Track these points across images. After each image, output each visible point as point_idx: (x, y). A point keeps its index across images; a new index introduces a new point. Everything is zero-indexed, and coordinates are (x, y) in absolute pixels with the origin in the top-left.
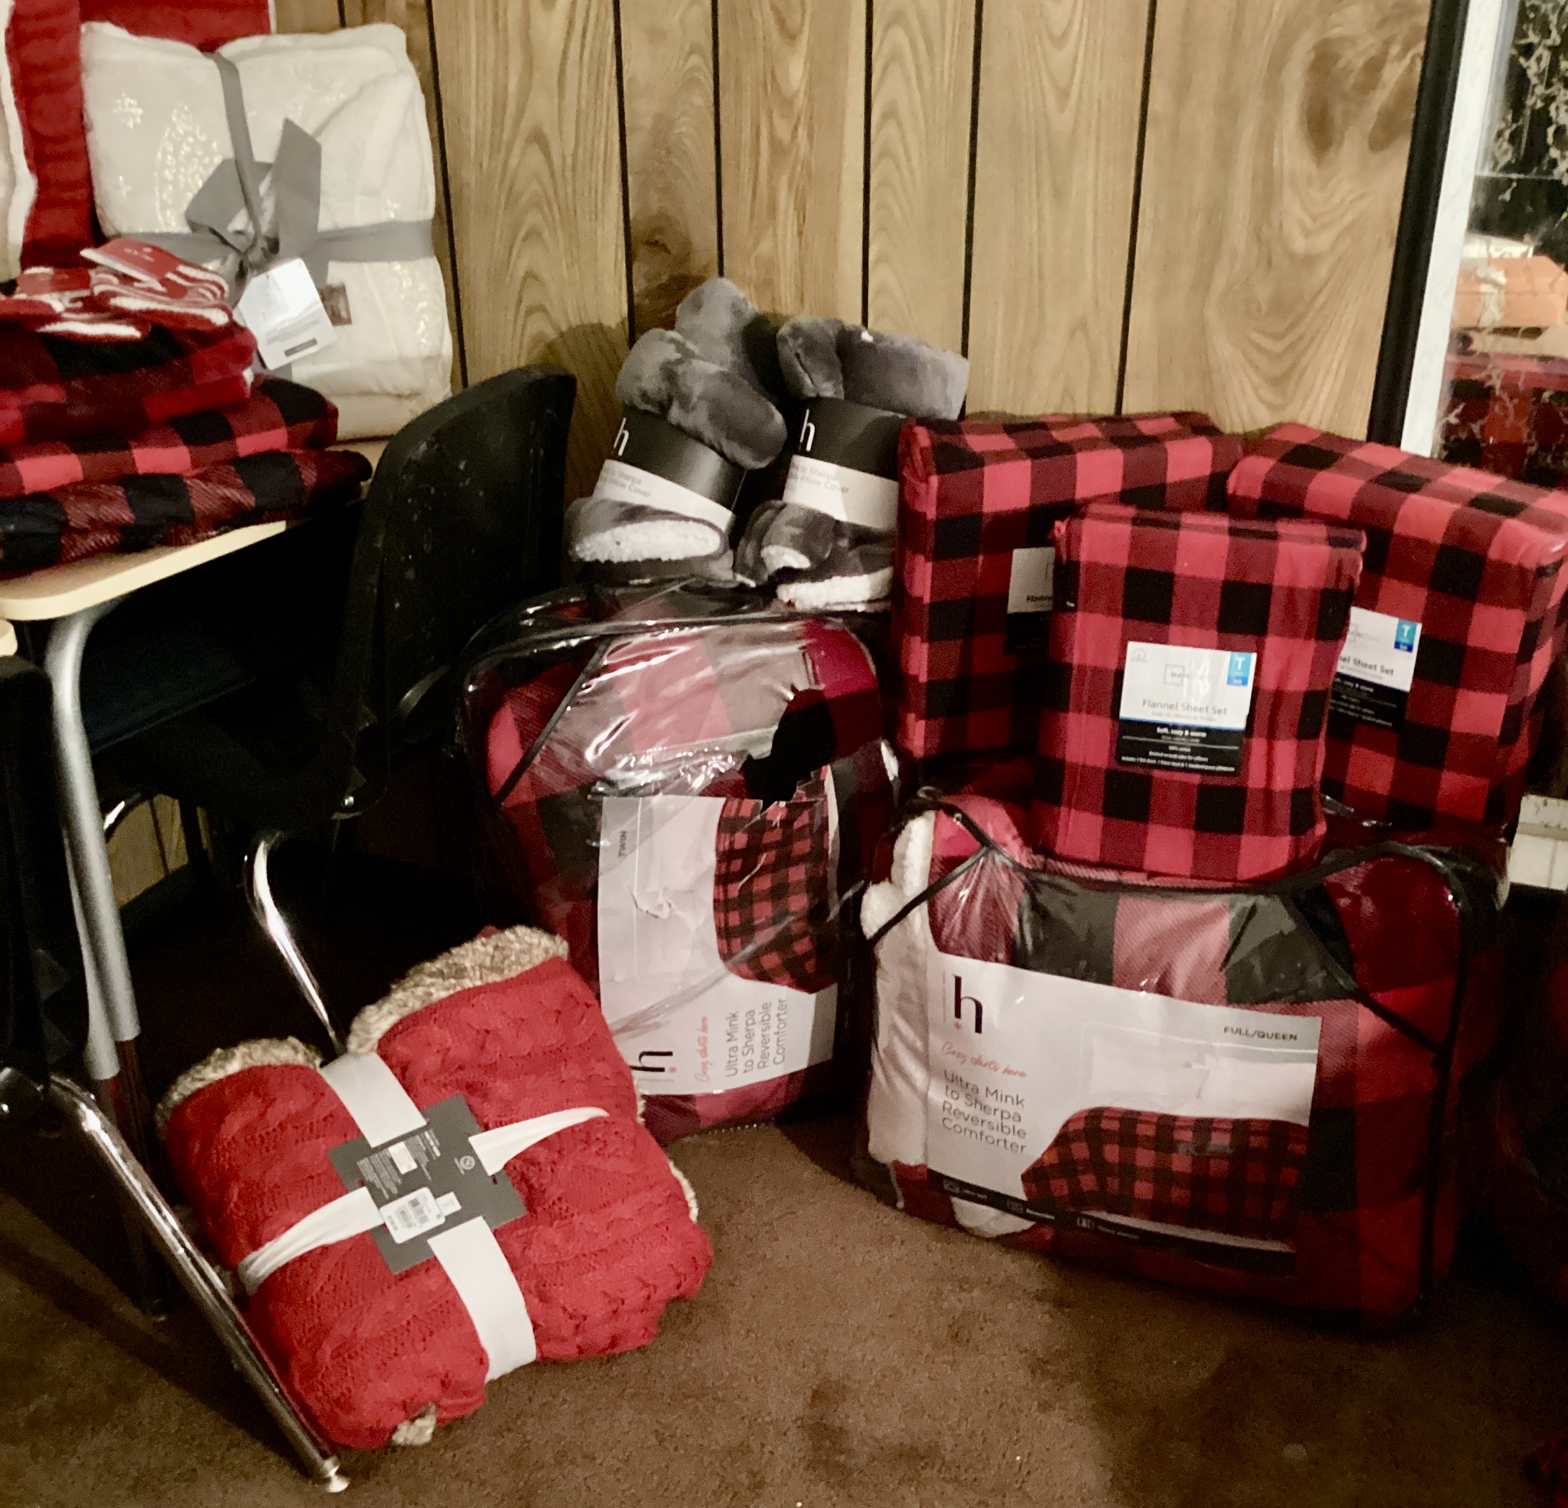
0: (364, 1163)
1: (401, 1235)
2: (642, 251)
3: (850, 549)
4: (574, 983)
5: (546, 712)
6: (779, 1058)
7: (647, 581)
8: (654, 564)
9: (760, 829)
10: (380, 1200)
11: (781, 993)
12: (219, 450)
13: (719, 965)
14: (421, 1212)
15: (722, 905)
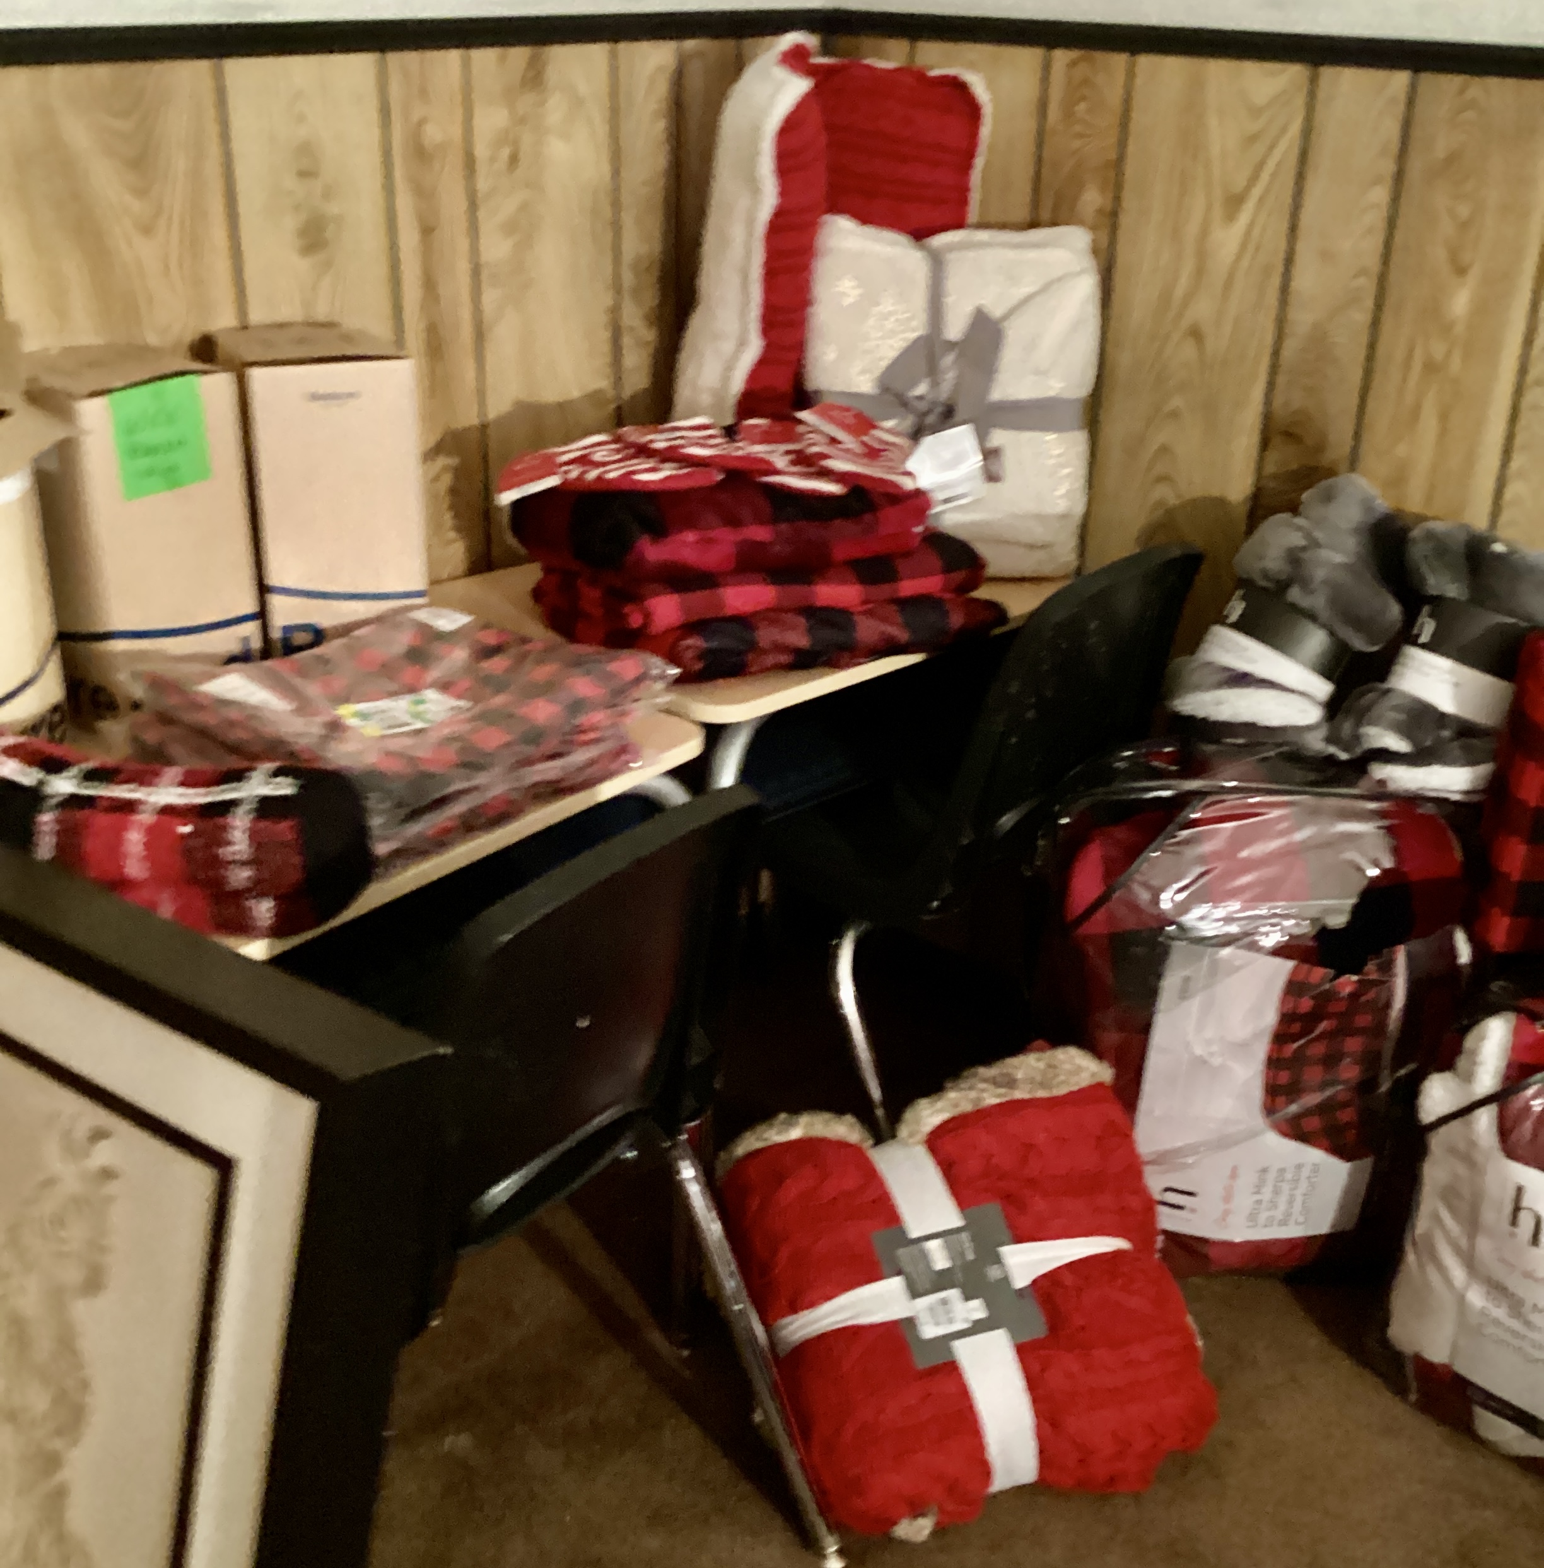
0: (902, 1252)
1: (929, 1331)
2: (1276, 441)
3: (1452, 740)
4: (1115, 1112)
5: (1133, 852)
6: (1301, 1219)
7: (1241, 741)
8: (1250, 728)
9: (1325, 999)
10: (915, 1292)
11: (1315, 1155)
12: (884, 591)
13: (1258, 1120)
14: (948, 1312)
15: (1274, 1063)
